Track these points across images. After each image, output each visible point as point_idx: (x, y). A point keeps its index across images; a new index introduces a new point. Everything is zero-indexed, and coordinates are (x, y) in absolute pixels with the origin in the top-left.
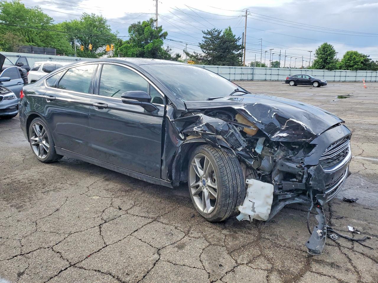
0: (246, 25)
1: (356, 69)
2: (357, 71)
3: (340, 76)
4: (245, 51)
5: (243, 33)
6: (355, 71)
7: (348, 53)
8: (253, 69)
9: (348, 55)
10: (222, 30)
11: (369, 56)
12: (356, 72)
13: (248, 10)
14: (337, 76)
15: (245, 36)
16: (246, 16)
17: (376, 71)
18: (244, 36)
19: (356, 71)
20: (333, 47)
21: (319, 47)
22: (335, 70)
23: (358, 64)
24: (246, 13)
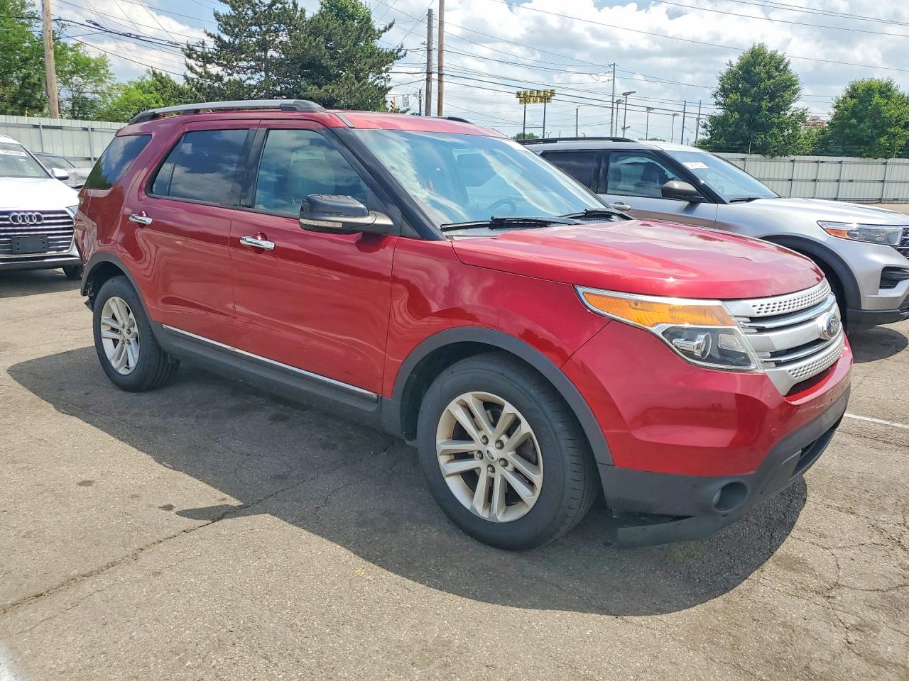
1: (887, 153)
2: (889, 160)
3: (815, 180)
4: (440, 81)
5: (430, 11)
6: (880, 160)
7: (854, 88)
9: (852, 97)
12: (885, 164)
14: (802, 180)
15: (441, 23)
18: (436, 23)
19: (884, 160)
20: (787, 64)
21: (731, 65)
22: (792, 157)
23: (893, 130)
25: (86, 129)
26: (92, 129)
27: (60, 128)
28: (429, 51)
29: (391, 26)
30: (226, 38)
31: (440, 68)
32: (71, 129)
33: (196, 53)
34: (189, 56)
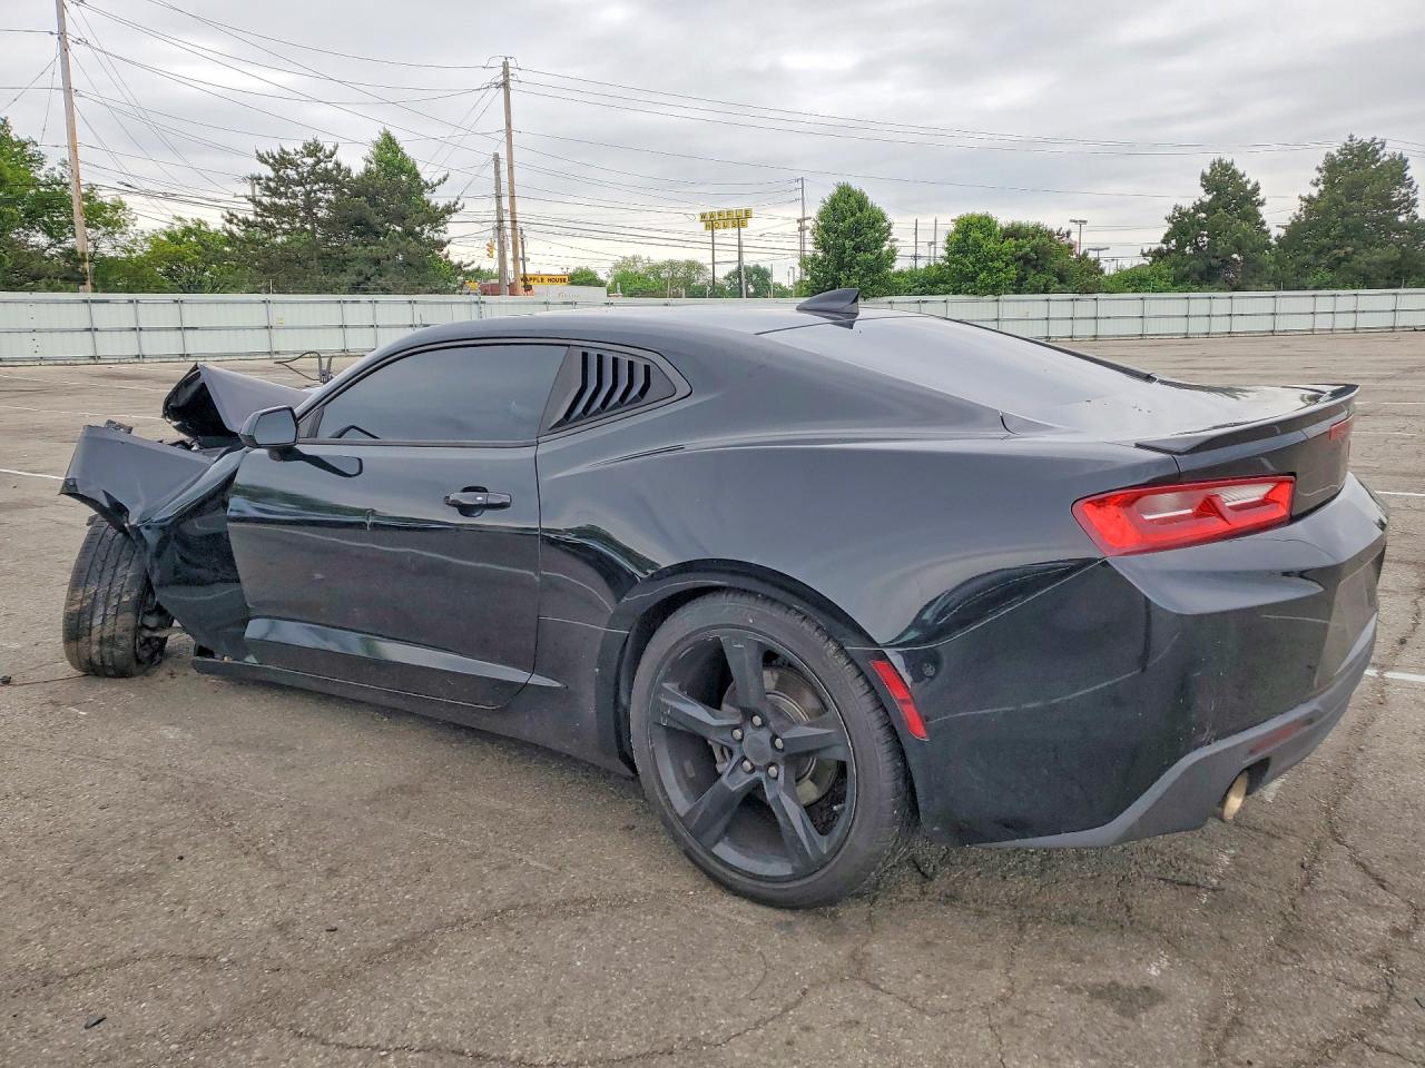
0: (509, 124)
1: (995, 289)
2: (1001, 297)
4: (514, 229)
6: (990, 297)
8: (477, 303)
9: (961, 230)
10: (336, 147)
11: (1068, 233)
12: (997, 301)
13: (511, 63)
15: (511, 168)
16: (505, 85)
17: (1095, 296)
18: (504, 167)
19: (996, 298)
21: (825, 201)
23: (996, 264)
24: (506, 73)
25: (131, 302)
26: (137, 302)
27: (107, 302)
28: (499, 197)
29: (445, 179)
30: (266, 200)
31: (513, 214)
32: (116, 302)
33: (236, 217)
34: (230, 222)
